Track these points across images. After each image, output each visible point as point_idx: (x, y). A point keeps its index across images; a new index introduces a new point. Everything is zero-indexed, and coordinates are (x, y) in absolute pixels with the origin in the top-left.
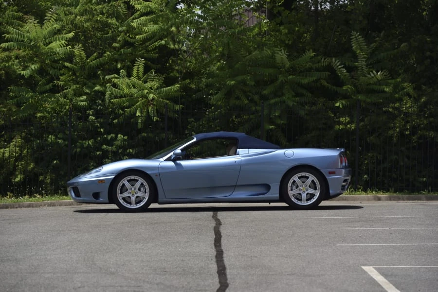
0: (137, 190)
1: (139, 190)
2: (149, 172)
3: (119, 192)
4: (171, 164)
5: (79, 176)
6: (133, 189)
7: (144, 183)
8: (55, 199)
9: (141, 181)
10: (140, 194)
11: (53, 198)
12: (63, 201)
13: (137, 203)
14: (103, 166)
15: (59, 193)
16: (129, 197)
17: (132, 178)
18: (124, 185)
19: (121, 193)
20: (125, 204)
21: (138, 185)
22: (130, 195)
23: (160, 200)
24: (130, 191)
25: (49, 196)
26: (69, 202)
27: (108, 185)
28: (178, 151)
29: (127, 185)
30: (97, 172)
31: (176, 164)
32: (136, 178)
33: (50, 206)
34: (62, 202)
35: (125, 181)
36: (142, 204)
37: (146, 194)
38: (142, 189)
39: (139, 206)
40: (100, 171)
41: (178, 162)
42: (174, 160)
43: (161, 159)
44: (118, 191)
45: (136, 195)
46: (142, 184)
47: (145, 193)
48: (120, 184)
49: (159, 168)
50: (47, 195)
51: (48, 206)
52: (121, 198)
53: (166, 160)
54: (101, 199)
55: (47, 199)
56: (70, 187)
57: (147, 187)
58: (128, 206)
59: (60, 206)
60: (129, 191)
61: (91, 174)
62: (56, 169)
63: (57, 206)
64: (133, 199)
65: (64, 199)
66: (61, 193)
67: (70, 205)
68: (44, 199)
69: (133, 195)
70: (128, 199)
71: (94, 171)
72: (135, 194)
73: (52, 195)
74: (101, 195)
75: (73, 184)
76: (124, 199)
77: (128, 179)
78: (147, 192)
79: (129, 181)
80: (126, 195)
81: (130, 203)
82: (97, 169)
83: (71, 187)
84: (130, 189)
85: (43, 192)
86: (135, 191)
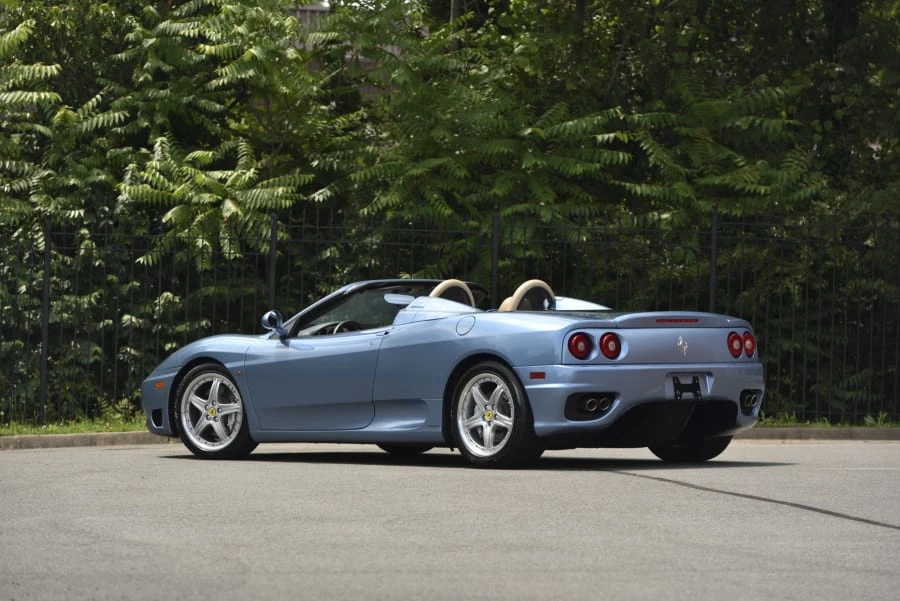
12: (50, 435)
23: (252, 432)
26: (65, 438)
33: (21, 448)
34: (49, 438)
49: (245, 355)
51: (15, 448)
54: (162, 426)
59: (43, 447)
63: (37, 447)
65: (52, 432)
67: (68, 446)
74: (163, 416)
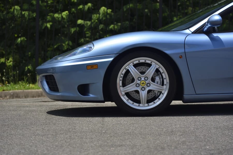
0: (149, 81)
1: (153, 80)
2: (168, 52)
3: (121, 84)
4: (204, 38)
5: (56, 59)
6: (143, 79)
7: (160, 69)
8: (19, 88)
9: (155, 65)
10: (153, 87)
11: (17, 86)
12: (30, 90)
13: (149, 101)
14: (94, 42)
15: (24, 80)
16: (137, 92)
17: (141, 61)
18: (128, 72)
19: (124, 85)
20: (130, 103)
21: (151, 72)
22: (139, 89)
23: (185, 97)
24: (139, 82)
25: (12, 83)
26: (38, 92)
27: (102, 73)
28: (216, 17)
29: (134, 72)
30: (85, 51)
31: (212, 39)
32: (147, 62)
33: (13, 98)
35: (129, 66)
36: (158, 102)
37: (164, 87)
38: (157, 79)
39: (152, 105)
40: (88, 51)
41: (215, 35)
42: (208, 33)
43: (187, 31)
44: (119, 82)
45: (147, 89)
46: (157, 71)
47: (163, 85)
48: (123, 71)
49: (184, 44)
50: (9, 83)
51: (10, 98)
52: (123, 93)
53: (196, 32)
54: (91, 95)
55: (9, 88)
56: (41, 75)
57: (165, 75)
58: (135, 106)
59: (26, 97)
60: (137, 81)
61: (75, 54)
62: (21, 48)
64: (143, 94)
66: (27, 81)
68: (5, 88)
69: (143, 89)
70: (135, 96)
71: (80, 49)
72: (145, 87)
73: (15, 82)
74: (91, 88)
75: (45, 70)
76: (127, 94)
77: (135, 63)
78: (165, 83)
79: (135, 66)
80: (131, 88)
81: (138, 102)
82: (85, 47)
83: (43, 76)
84: (139, 79)
85: (4, 78)
86: (147, 82)
